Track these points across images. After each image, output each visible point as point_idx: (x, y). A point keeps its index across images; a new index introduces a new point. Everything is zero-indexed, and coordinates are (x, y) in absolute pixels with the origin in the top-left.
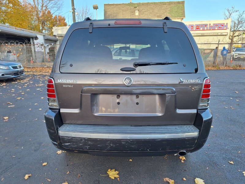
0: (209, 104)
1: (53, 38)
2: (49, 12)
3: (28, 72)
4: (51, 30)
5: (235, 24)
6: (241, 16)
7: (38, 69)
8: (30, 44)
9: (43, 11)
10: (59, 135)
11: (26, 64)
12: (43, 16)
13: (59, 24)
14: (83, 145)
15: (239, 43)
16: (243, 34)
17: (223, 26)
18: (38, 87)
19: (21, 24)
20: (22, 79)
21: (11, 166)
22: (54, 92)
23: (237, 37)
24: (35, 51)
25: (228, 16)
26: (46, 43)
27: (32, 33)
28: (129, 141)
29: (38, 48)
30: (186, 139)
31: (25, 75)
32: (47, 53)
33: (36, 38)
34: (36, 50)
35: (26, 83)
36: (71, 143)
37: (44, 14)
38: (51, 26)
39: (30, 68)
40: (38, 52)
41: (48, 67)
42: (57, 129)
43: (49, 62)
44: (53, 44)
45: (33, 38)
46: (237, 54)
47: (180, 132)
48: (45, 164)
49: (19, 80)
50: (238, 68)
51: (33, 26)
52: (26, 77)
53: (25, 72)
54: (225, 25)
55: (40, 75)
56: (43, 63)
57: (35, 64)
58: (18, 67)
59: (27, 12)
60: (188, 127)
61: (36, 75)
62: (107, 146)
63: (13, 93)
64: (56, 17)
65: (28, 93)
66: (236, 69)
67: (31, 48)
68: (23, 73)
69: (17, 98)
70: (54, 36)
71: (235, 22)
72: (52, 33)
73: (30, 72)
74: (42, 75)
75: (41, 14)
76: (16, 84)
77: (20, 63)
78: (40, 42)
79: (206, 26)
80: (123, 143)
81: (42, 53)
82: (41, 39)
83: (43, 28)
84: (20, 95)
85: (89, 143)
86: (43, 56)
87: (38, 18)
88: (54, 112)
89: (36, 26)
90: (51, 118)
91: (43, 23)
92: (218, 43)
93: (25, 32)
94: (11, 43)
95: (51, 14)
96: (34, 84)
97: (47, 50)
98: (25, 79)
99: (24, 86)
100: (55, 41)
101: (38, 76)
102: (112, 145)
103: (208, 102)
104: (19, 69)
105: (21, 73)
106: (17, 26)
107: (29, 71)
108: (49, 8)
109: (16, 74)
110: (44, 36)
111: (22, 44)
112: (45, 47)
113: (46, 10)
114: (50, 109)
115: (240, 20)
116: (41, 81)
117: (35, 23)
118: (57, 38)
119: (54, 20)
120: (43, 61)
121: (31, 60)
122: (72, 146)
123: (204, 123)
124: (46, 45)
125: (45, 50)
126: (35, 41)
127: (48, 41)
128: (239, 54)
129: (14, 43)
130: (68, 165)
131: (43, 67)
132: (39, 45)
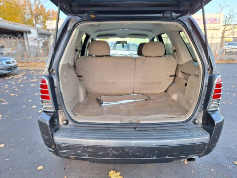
0: (219, 105)
1: (46, 32)
2: (42, 6)
3: (22, 67)
4: (45, 24)
5: (226, 18)
6: (232, 10)
7: (32, 64)
8: (24, 38)
9: (36, 5)
10: (54, 141)
11: (20, 59)
12: (36, 10)
13: (52, 18)
14: (81, 153)
15: (230, 37)
16: (234, 28)
17: (215, 20)
18: (32, 83)
19: (14, 18)
20: (16, 75)
21: (4, 170)
22: (48, 94)
23: (228, 31)
24: (28, 46)
25: (220, 11)
26: (39, 37)
27: (26, 27)
28: (134, 148)
29: (32, 43)
30: (196, 144)
31: (19, 70)
32: (40, 47)
33: (30, 32)
34: (30, 45)
35: (20, 78)
36: (69, 150)
37: (37, 7)
38: (44, 20)
39: (24, 63)
40: (32, 46)
41: (42, 62)
42: (52, 135)
43: (43, 56)
44: (46, 38)
45: (26, 32)
46: (229, 48)
47: (189, 136)
48: (40, 168)
49: (13, 75)
50: (231, 62)
51: (26, 20)
52: (19, 72)
53: (19, 67)
54: (218, 19)
55: (34, 70)
56: (37, 58)
57: (29, 58)
58: (11, 62)
59: (20, 6)
60: (197, 130)
61: (30, 70)
62: (109, 153)
63: (7, 89)
64: (49, 11)
65: (22, 89)
66: (229, 63)
67: (24, 43)
68: (16, 69)
69: (11, 94)
70: (48, 30)
71: (226, 17)
72: (46, 27)
73: (24, 67)
74: (36, 70)
75: (34, 8)
76: (9, 80)
77: (14, 58)
78: (33, 37)
79: (199, 20)
80: (126, 150)
81: (36, 48)
82: (34, 34)
83: (36, 21)
84: (14, 91)
85: (89, 150)
86: (37, 50)
87: (31, 12)
88: (49, 115)
89: (29, 20)
90: (45, 122)
91: (36, 17)
92: (212, 37)
93: (18, 26)
94: (5, 37)
95: (44, 8)
96: (27, 79)
97: (41, 45)
98: (18, 74)
99: (18, 81)
100: (49, 35)
101: (32, 71)
102: (114, 152)
103: (219, 103)
104: (12, 64)
105: (14, 68)
106: (10, 20)
107: (23, 65)
108: (42, 2)
109: (10, 69)
110: (37, 30)
111: (15, 38)
112: (38, 42)
113: (39, 4)
114: (45, 112)
115: (231, 14)
116: (34, 76)
117: (28, 17)
118: (51, 32)
119: (47, 14)
120: (37, 56)
121: (25, 54)
122: (69, 153)
123: (216, 127)
124: (39, 39)
125: (39, 44)
126: (29, 36)
127: (42, 35)
128: (230, 48)
129: (7, 37)
130: (65, 169)
131: (37, 62)
132: (32, 39)
